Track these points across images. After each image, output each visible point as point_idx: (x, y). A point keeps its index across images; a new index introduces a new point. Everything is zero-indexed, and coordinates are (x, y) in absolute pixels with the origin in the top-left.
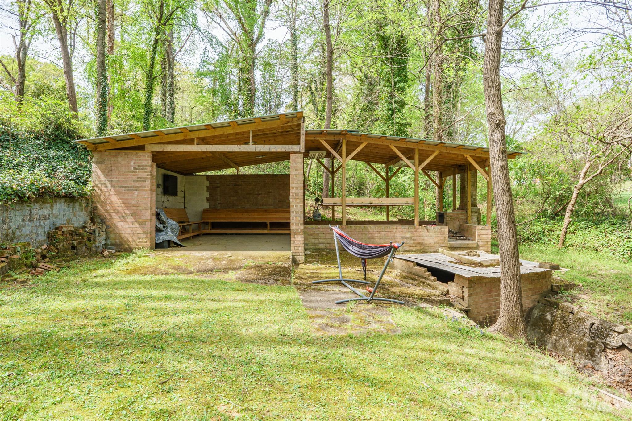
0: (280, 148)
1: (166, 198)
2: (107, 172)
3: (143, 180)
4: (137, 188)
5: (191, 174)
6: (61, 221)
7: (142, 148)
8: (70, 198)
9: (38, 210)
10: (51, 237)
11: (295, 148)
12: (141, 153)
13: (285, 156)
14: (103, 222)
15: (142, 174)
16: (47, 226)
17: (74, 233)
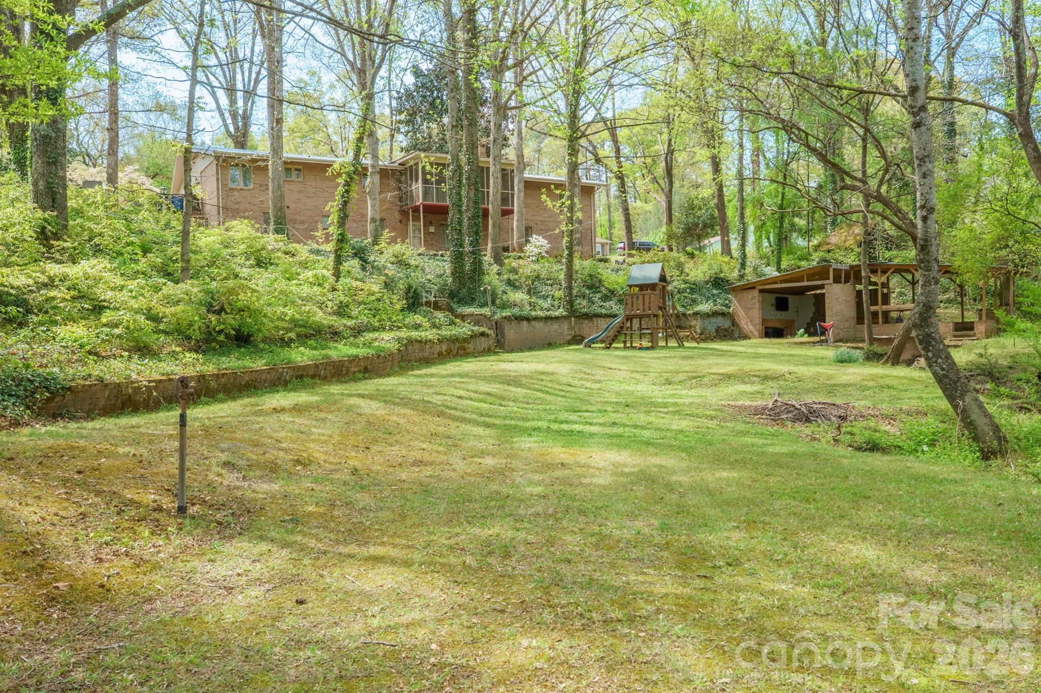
0: (820, 283)
1: (779, 313)
2: (739, 302)
3: (754, 304)
4: (752, 308)
5: (803, 294)
6: (720, 325)
7: (754, 288)
8: (723, 314)
9: (713, 320)
10: (717, 331)
11: (827, 282)
12: (754, 291)
13: (822, 287)
14: (738, 325)
15: (755, 301)
16: (715, 326)
17: (725, 330)
